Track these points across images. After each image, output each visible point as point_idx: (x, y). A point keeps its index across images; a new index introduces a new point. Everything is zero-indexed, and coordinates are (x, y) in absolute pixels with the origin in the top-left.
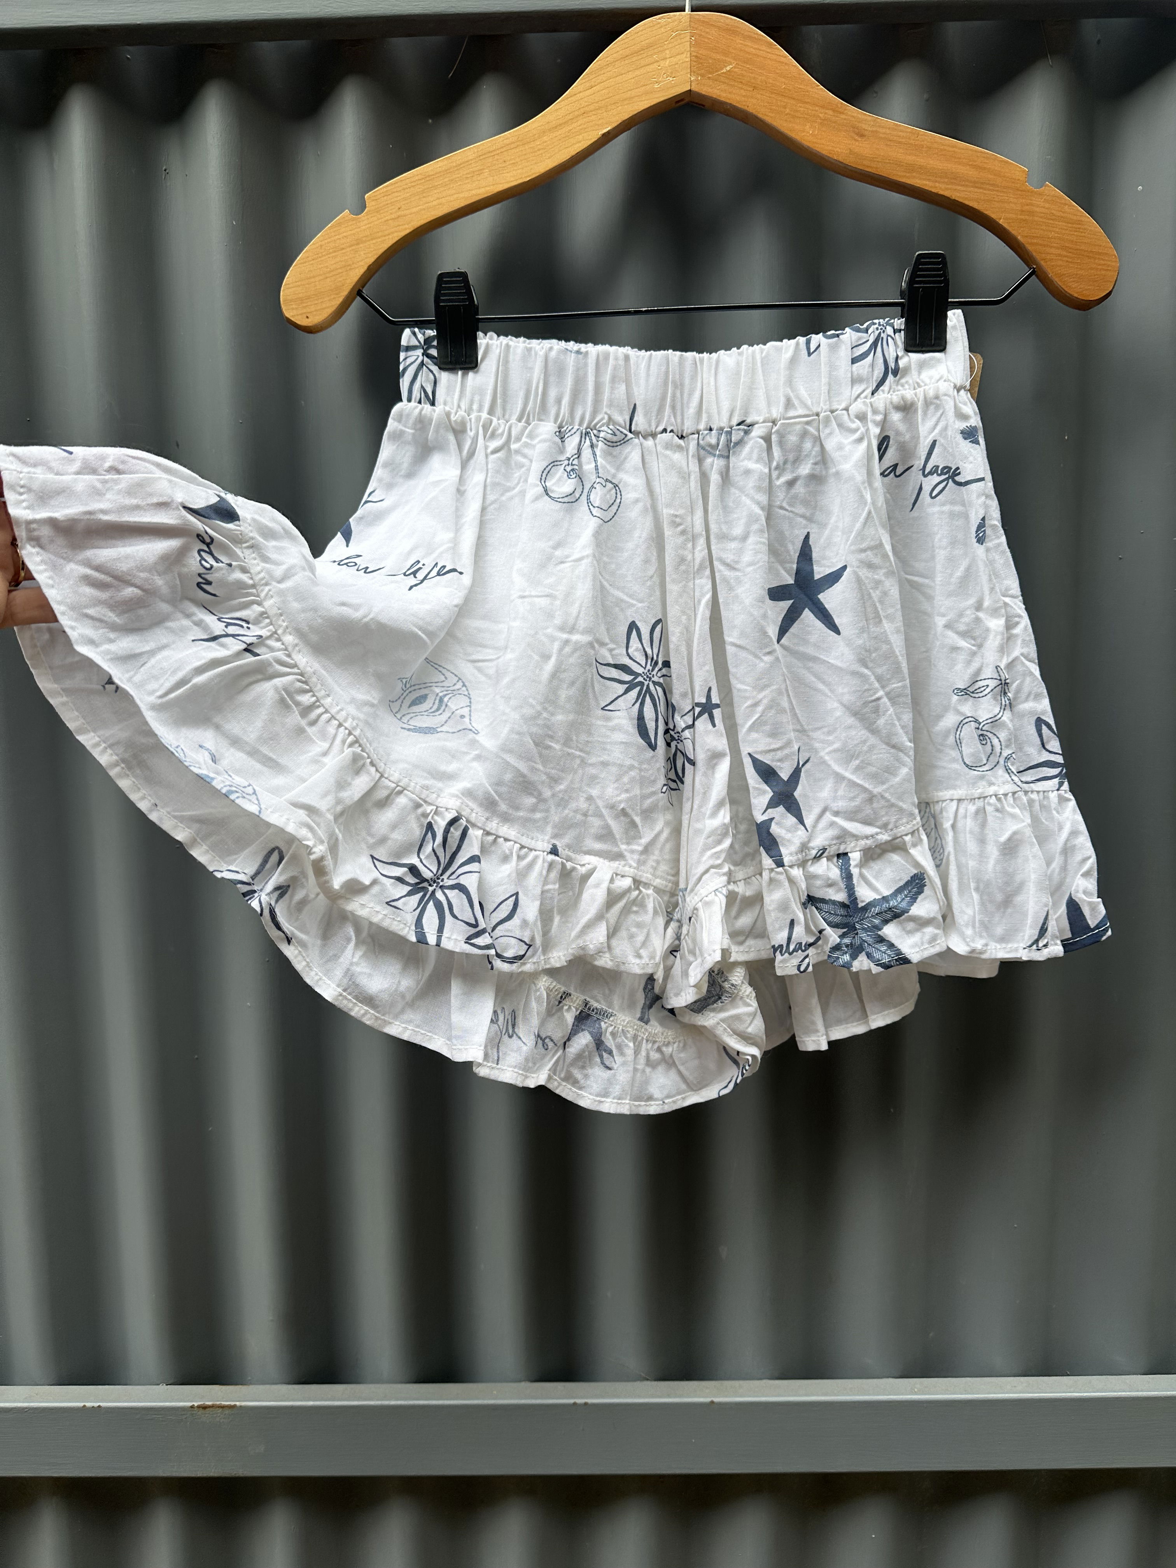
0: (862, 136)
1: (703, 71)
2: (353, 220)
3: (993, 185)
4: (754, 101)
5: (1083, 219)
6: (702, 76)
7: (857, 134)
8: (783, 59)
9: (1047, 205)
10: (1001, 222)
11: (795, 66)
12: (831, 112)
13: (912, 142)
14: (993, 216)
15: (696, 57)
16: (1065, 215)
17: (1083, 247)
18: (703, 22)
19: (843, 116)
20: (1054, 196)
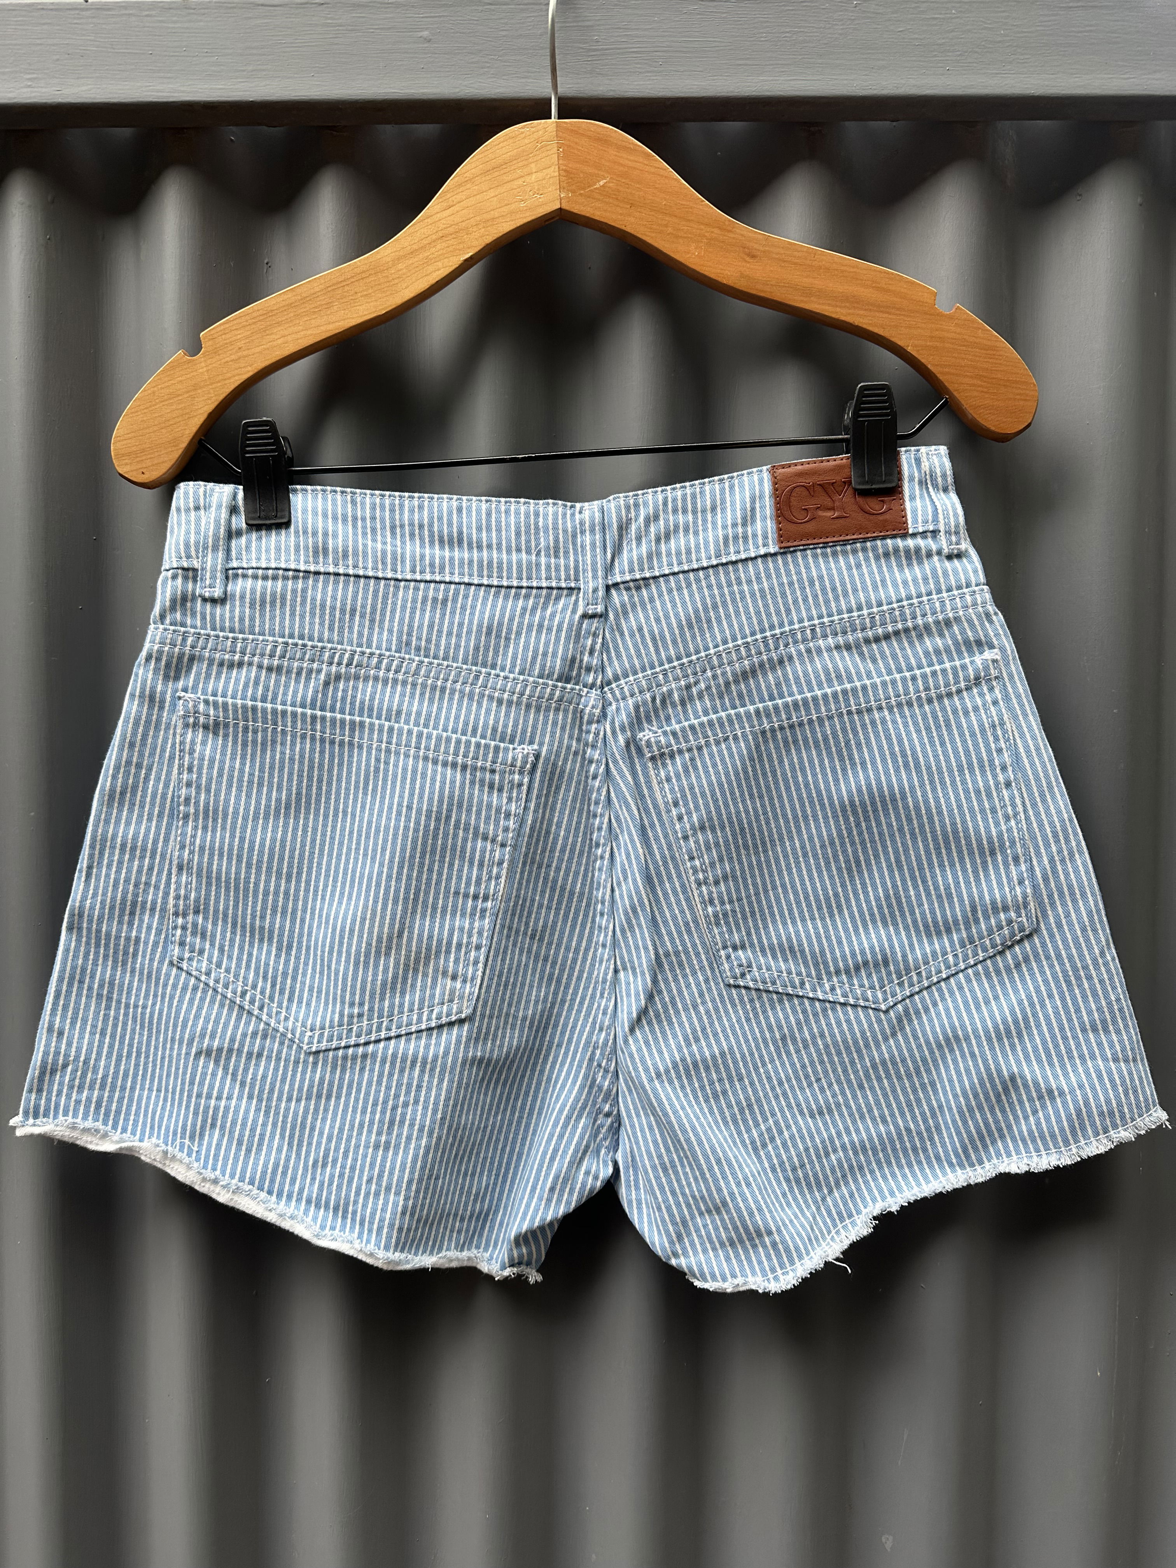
0: (753, 257)
1: (574, 187)
2: (189, 362)
3: (898, 309)
4: (632, 220)
5: (998, 344)
6: (573, 192)
7: (748, 255)
8: (662, 172)
9: (958, 330)
10: (909, 349)
11: (677, 180)
12: (716, 231)
13: (808, 262)
14: (900, 343)
15: (565, 171)
16: (977, 340)
17: (999, 376)
18: (572, 131)
19: (732, 235)
20: (965, 320)
